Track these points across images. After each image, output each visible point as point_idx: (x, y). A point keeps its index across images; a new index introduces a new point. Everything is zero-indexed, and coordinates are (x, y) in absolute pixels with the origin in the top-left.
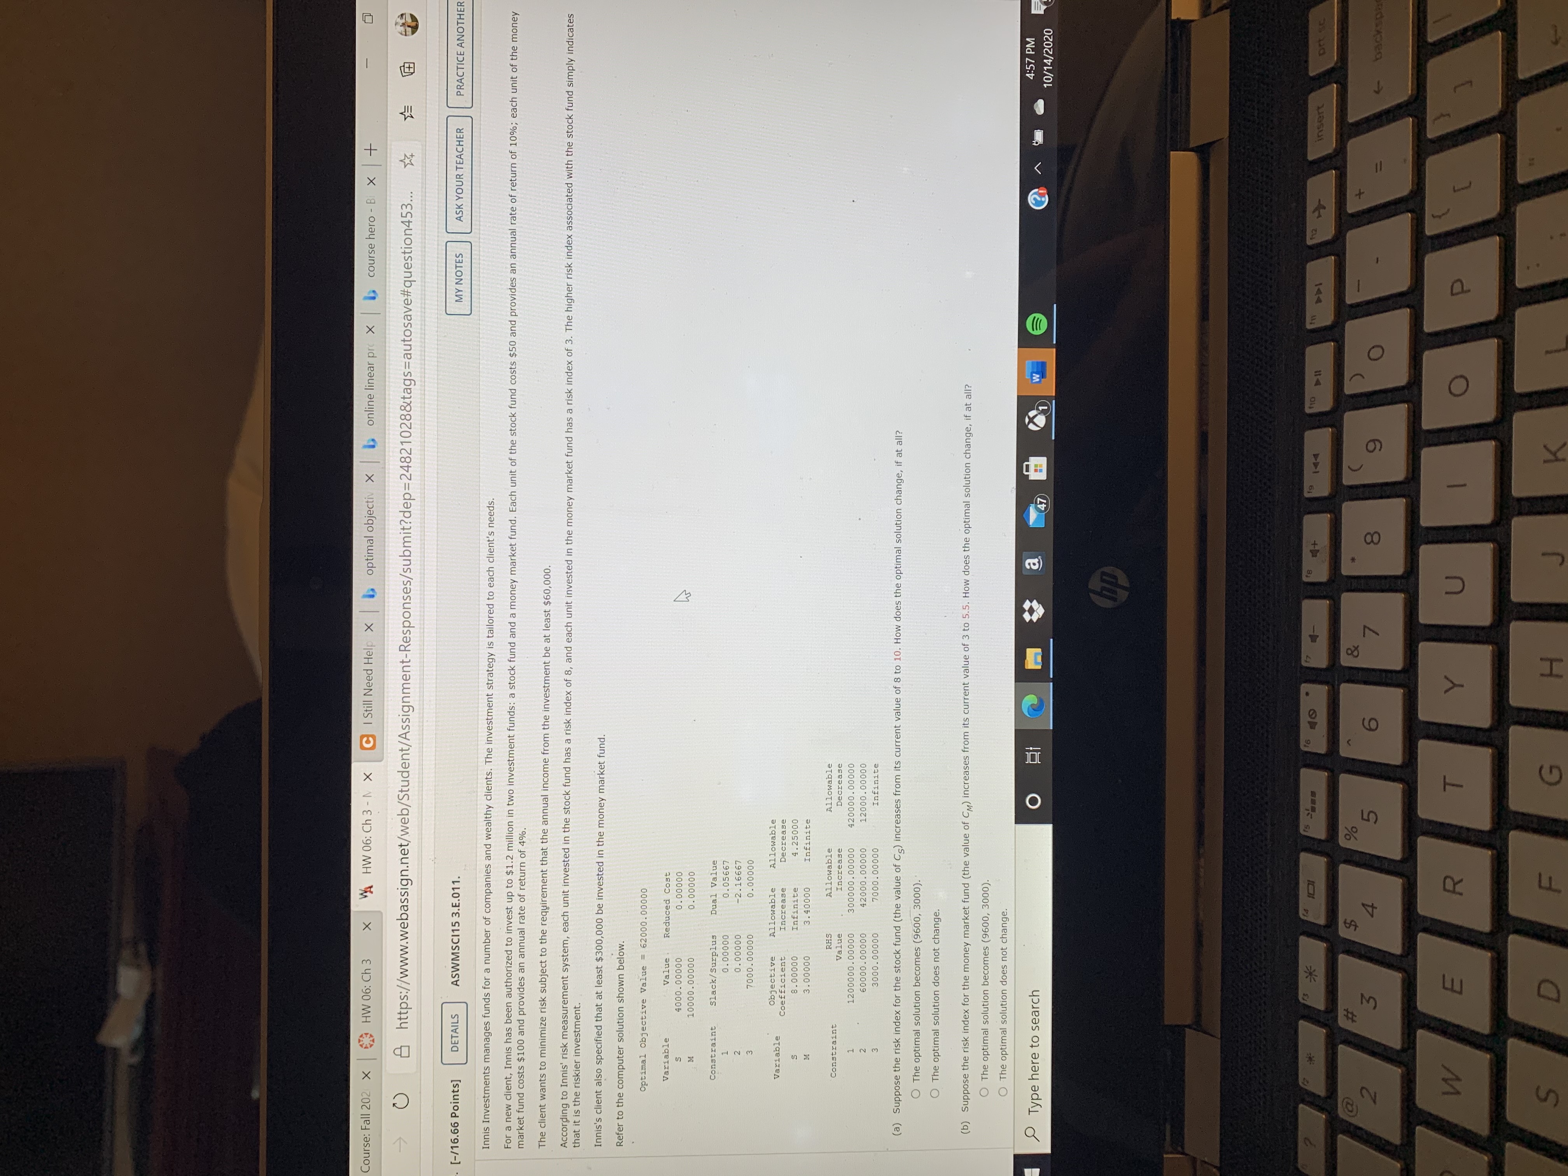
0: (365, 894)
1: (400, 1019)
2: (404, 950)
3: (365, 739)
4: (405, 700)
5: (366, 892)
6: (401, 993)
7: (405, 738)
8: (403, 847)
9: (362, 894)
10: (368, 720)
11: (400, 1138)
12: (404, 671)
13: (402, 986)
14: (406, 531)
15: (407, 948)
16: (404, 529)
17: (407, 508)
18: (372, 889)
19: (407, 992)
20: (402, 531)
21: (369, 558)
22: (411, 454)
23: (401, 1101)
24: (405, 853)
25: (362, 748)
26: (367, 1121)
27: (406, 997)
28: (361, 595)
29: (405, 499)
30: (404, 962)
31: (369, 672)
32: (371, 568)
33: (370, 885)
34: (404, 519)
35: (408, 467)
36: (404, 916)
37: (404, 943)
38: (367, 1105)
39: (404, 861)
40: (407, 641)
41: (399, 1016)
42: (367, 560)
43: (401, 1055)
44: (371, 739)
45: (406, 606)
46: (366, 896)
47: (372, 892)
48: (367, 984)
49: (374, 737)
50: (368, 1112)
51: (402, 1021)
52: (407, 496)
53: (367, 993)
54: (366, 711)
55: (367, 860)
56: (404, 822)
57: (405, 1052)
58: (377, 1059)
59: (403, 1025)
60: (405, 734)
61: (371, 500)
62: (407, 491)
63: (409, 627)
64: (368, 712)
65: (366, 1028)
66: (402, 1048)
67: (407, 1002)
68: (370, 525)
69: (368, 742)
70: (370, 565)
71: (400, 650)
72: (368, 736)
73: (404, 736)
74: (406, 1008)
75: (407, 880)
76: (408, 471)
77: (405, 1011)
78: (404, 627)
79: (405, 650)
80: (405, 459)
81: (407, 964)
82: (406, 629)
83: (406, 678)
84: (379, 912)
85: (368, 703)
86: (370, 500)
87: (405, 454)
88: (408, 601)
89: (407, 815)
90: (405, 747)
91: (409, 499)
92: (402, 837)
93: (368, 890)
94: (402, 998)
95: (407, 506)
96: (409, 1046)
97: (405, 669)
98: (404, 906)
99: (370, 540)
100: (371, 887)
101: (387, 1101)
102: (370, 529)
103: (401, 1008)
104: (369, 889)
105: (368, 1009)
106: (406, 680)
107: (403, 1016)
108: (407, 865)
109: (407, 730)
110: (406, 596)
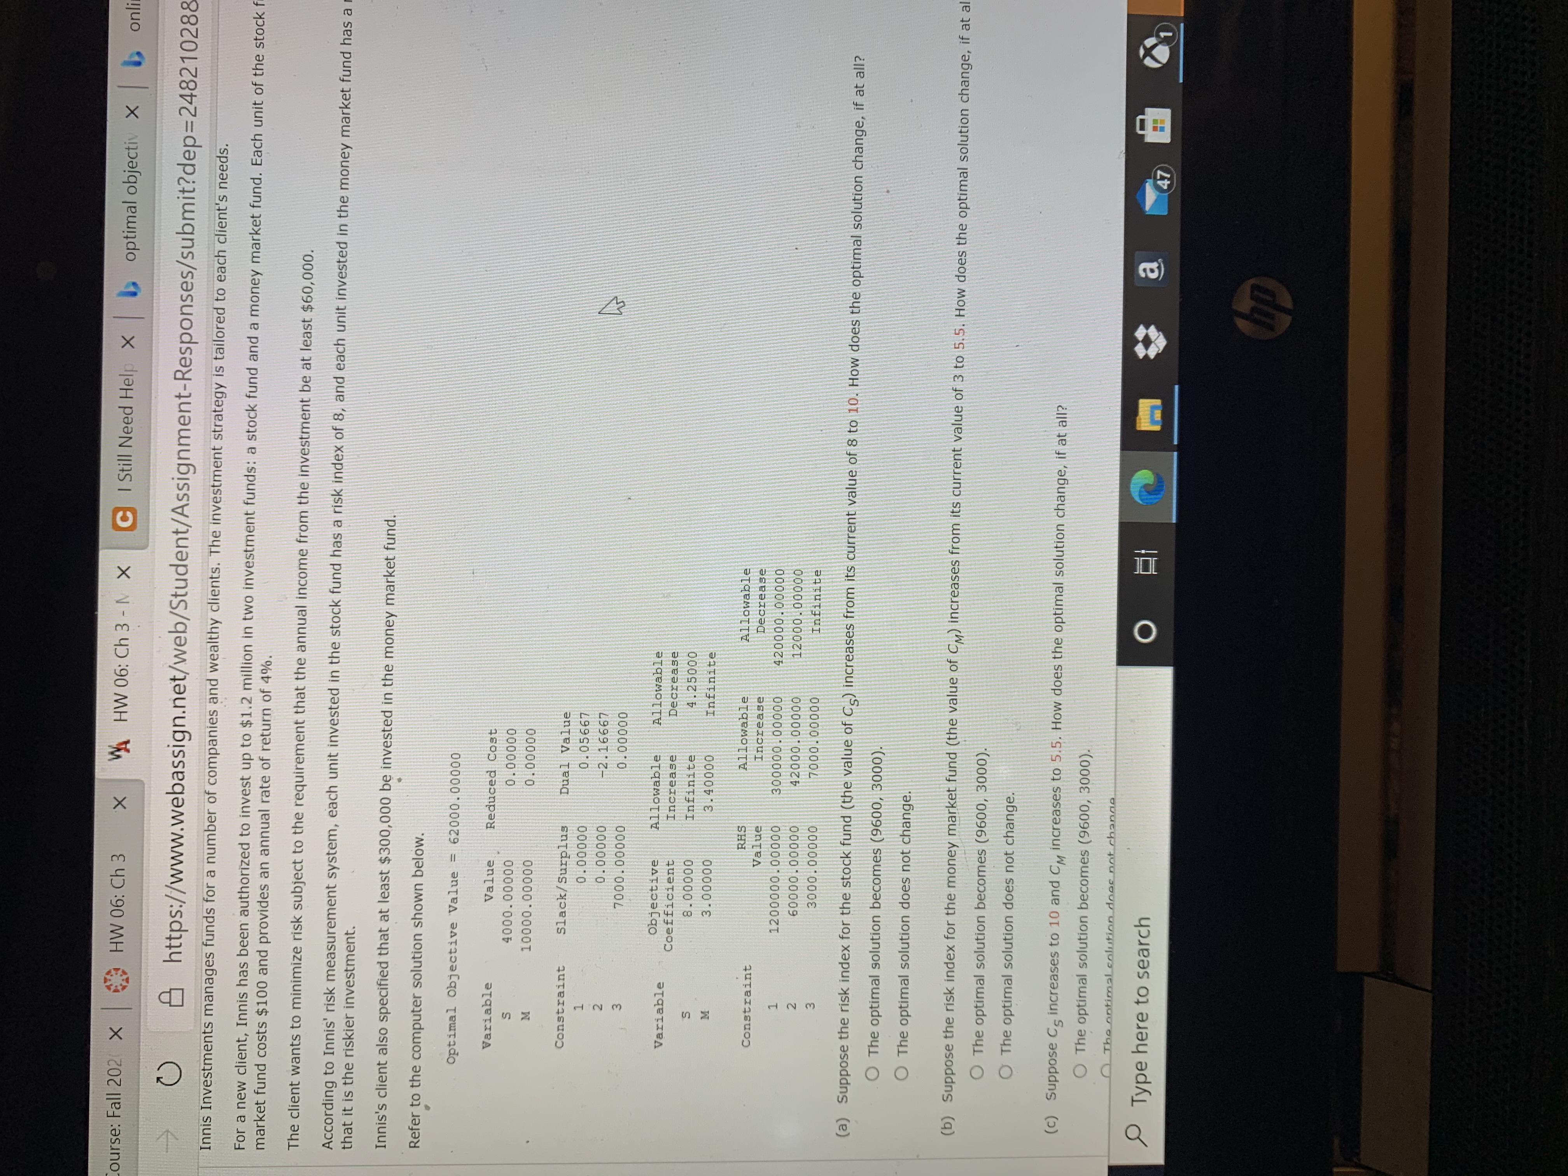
0: (117, 753)
1: (170, 947)
2: (177, 839)
3: (120, 514)
4: (182, 454)
5: (119, 750)
6: (171, 906)
7: (182, 514)
8: (177, 682)
9: (112, 753)
10: (125, 485)
11: (168, 1131)
12: (181, 411)
13: (172, 895)
14: (186, 195)
15: (182, 837)
16: (183, 191)
17: (189, 159)
18: (128, 746)
19: (181, 906)
20: (181, 195)
21: (130, 235)
22: (196, 76)
23: (169, 1074)
24: (180, 692)
25: (116, 527)
26: (116, 1104)
27: (179, 914)
28: (117, 292)
29: (186, 146)
30: (177, 858)
31: (128, 411)
32: (132, 250)
33: (125, 740)
34: (185, 176)
35: (192, 96)
36: (178, 789)
37: (177, 829)
38: (117, 1079)
39: (178, 703)
40: (185, 363)
41: (168, 943)
42: (127, 237)
43: (170, 1003)
44: (129, 514)
45: (185, 310)
46: (119, 757)
47: (128, 751)
48: (119, 893)
49: (134, 511)
50: (118, 1090)
51: (173, 950)
52: (190, 142)
53: (117, 906)
54: (123, 470)
55: (121, 701)
56: (180, 643)
57: (176, 998)
58: (134, 1009)
59: (174, 957)
60: (182, 507)
61: (134, 146)
62: (189, 133)
63: (189, 342)
64: (126, 473)
65: (116, 961)
66: (172, 991)
67: (180, 920)
68: (131, 184)
69: (125, 518)
70: (131, 246)
71: (175, 379)
72: (125, 510)
73: (179, 510)
74: (179, 930)
75: (182, 732)
76: (191, 103)
77: (177, 934)
78: (182, 342)
79: (183, 379)
80: (187, 83)
81: (181, 862)
82: (185, 346)
83: (184, 423)
84: (142, 781)
85: (125, 459)
86: (131, 146)
87: (187, 77)
88: (188, 302)
89: (184, 632)
90: (182, 528)
91: (193, 146)
92: (176, 666)
93: (122, 747)
94: (173, 914)
95: (189, 156)
96: (183, 989)
97: (183, 407)
98: (177, 773)
99: (132, 207)
100: (127, 742)
101: (148, 1073)
102: (132, 190)
103: (172, 930)
104: (124, 746)
105: (120, 932)
106: (184, 424)
107: (174, 943)
108: (183, 709)
109: (184, 502)
110: (185, 294)
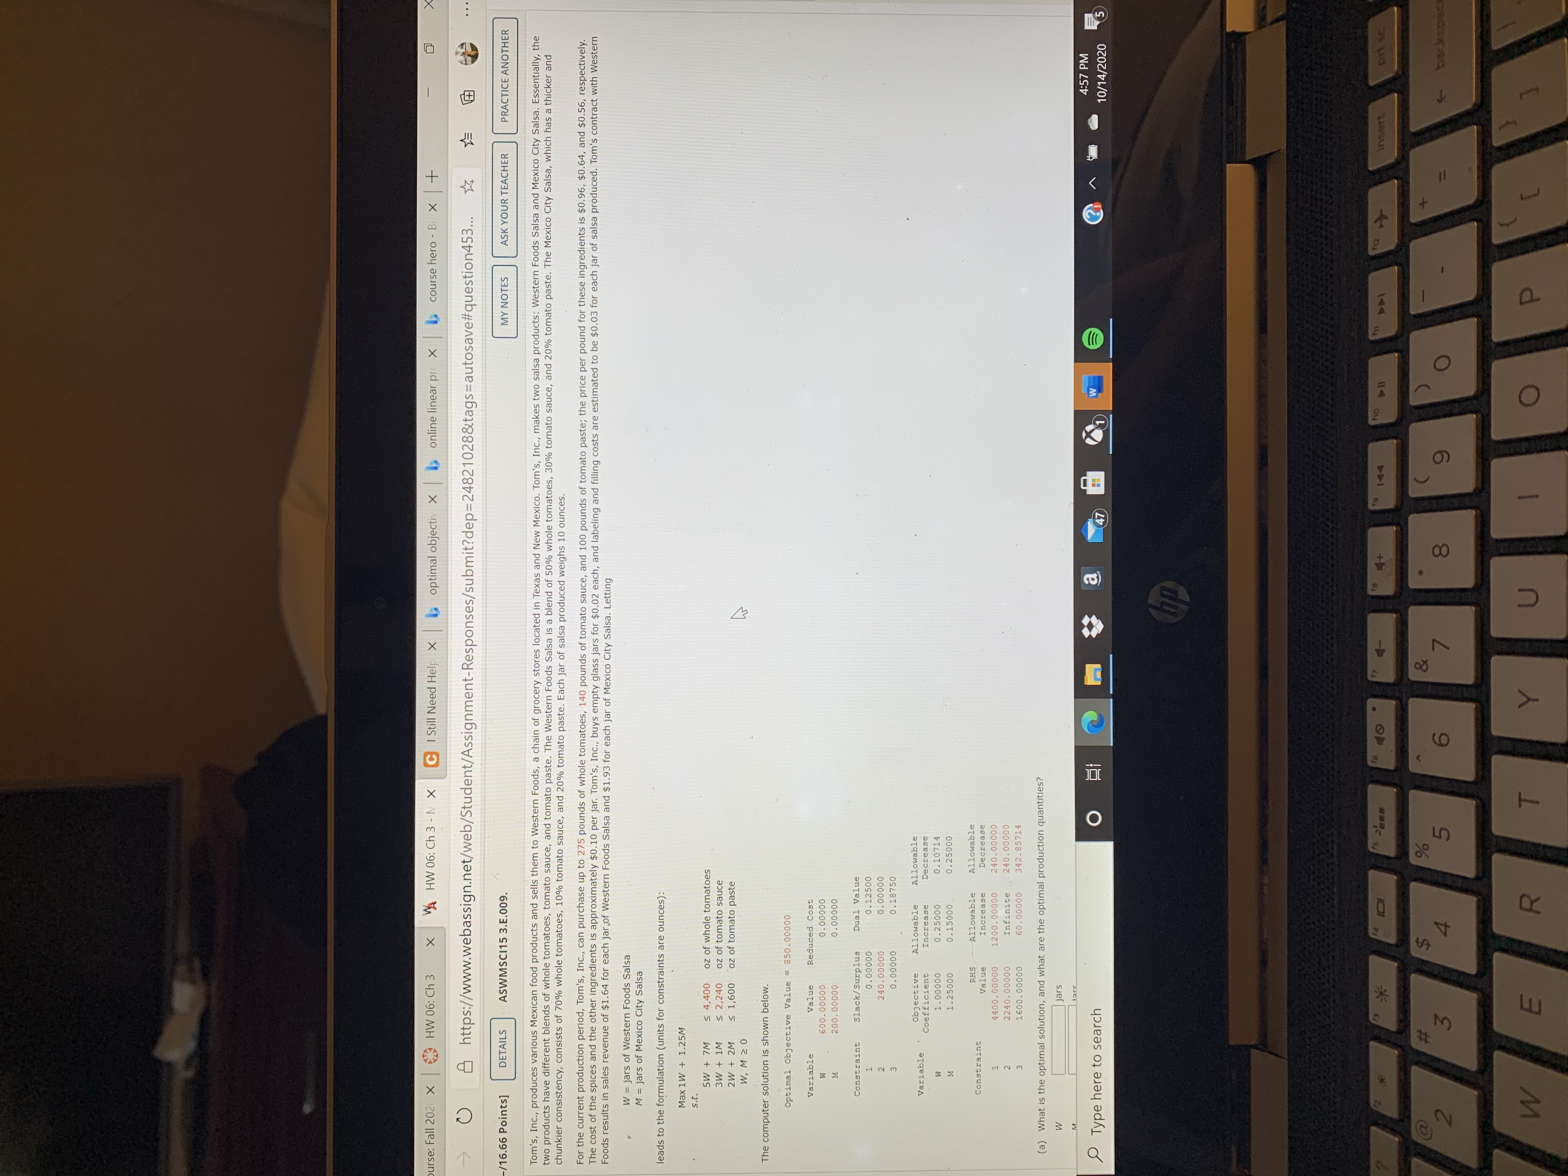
0: (428, 910)
1: (464, 1034)
2: (467, 965)
3: (429, 756)
4: (468, 717)
5: (429, 908)
6: (464, 1008)
7: (468, 755)
8: (466, 864)
9: (425, 910)
10: (432, 737)
11: (464, 1153)
12: (467, 689)
13: (465, 1001)
14: (468, 551)
15: (470, 963)
16: (466, 549)
18: (435, 905)
19: (470, 1008)
20: (465, 551)
21: (432, 578)
22: (473, 476)
23: (465, 1116)
24: (468, 870)
25: (426, 765)
26: (431, 1136)
27: (469, 1013)
28: (425, 614)
29: (467, 520)
30: (467, 978)
31: (433, 690)
32: (434, 588)
33: (434, 902)
34: (467, 539)
35: (470, 488)
36: (467, 932)
37: (467, 959)
38: (432, 1119)
39: (466, 877)
40: (469, 659)
41: (462, 1031)
42: (431, 580)
43: (464, 1070)
44: (434, 756)
45: (468, 625)
46: (429, 912)
47: (435, 909)
48: (431, 1000)
49: (437, 754)
50: (432, 1126)
51: (466, 1036)
52: (469, 517)
53: (430, 1008)
54: (430, 728)
55: (430, 876)
56: (467, 839)
57: (468, 1067)
58: (441, 1074)
59: (466, 1041)
60: (468, 751)
62: (469, 512)
63: (471, 645)
64: (432, 730)
65: (430, 1043)
66: (466, 1063)
67: (470, 1017)
68: (433, 545)
69: (431, 759)
70: (433, 585)
71: (463, 669)
72: (431, 753)
73: (466, 753)
74: (469, 1024)
75: (470, 896)
76: (470, 492)
77: (468, 1026)
78: (467, 645)
79: (468, 669)
80: (467, 480)
81: (470, 980)
82: (468, 648)
83: (469, 696)
84: (443, 927)
85: (431, 721)
86: (433, 521)
87: (467, 476)
88: (470, 620)
89: (470, 831)
90: (469, 764)
91: (472, 520)
92: (465, 853)
93: (432, 905)
94: (465, 1013)
95: (469, 527)
96: (472, 1062)
97: (468, 687)
98: (466, 922)
99: (434, 560)
100: (434, 903)
101: (451, 1116)
102: (433, 549)
103: (464, 1024)
104: (433, 905)
105: (432, 1025)
106: (469, 698)
107: (466, 1032)
108: (470, 881)
109: (469, 747)
110: (468, 614)
